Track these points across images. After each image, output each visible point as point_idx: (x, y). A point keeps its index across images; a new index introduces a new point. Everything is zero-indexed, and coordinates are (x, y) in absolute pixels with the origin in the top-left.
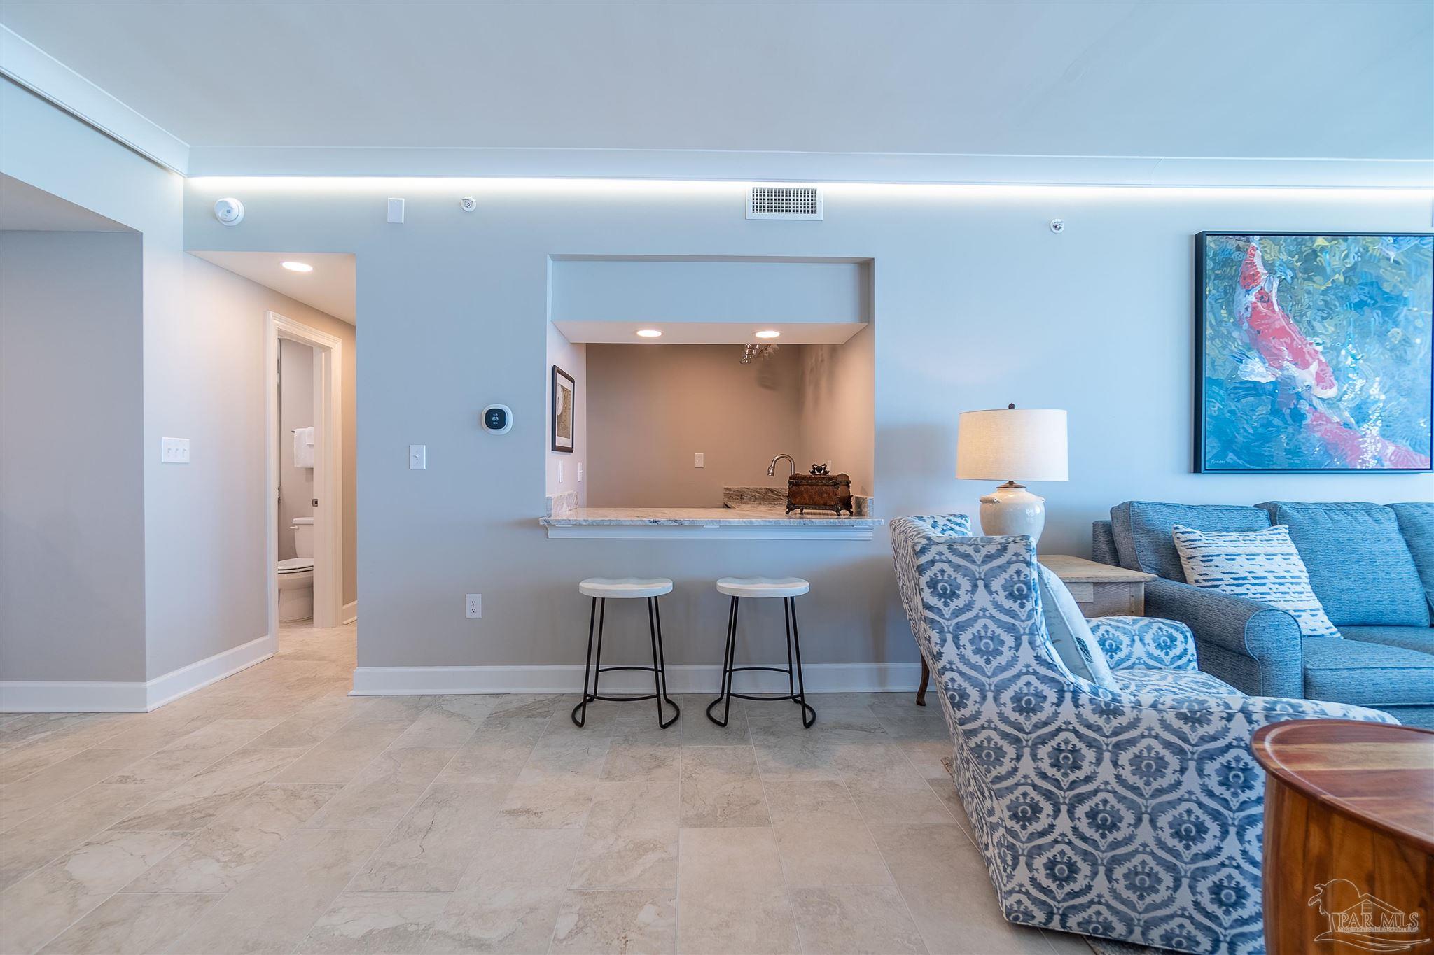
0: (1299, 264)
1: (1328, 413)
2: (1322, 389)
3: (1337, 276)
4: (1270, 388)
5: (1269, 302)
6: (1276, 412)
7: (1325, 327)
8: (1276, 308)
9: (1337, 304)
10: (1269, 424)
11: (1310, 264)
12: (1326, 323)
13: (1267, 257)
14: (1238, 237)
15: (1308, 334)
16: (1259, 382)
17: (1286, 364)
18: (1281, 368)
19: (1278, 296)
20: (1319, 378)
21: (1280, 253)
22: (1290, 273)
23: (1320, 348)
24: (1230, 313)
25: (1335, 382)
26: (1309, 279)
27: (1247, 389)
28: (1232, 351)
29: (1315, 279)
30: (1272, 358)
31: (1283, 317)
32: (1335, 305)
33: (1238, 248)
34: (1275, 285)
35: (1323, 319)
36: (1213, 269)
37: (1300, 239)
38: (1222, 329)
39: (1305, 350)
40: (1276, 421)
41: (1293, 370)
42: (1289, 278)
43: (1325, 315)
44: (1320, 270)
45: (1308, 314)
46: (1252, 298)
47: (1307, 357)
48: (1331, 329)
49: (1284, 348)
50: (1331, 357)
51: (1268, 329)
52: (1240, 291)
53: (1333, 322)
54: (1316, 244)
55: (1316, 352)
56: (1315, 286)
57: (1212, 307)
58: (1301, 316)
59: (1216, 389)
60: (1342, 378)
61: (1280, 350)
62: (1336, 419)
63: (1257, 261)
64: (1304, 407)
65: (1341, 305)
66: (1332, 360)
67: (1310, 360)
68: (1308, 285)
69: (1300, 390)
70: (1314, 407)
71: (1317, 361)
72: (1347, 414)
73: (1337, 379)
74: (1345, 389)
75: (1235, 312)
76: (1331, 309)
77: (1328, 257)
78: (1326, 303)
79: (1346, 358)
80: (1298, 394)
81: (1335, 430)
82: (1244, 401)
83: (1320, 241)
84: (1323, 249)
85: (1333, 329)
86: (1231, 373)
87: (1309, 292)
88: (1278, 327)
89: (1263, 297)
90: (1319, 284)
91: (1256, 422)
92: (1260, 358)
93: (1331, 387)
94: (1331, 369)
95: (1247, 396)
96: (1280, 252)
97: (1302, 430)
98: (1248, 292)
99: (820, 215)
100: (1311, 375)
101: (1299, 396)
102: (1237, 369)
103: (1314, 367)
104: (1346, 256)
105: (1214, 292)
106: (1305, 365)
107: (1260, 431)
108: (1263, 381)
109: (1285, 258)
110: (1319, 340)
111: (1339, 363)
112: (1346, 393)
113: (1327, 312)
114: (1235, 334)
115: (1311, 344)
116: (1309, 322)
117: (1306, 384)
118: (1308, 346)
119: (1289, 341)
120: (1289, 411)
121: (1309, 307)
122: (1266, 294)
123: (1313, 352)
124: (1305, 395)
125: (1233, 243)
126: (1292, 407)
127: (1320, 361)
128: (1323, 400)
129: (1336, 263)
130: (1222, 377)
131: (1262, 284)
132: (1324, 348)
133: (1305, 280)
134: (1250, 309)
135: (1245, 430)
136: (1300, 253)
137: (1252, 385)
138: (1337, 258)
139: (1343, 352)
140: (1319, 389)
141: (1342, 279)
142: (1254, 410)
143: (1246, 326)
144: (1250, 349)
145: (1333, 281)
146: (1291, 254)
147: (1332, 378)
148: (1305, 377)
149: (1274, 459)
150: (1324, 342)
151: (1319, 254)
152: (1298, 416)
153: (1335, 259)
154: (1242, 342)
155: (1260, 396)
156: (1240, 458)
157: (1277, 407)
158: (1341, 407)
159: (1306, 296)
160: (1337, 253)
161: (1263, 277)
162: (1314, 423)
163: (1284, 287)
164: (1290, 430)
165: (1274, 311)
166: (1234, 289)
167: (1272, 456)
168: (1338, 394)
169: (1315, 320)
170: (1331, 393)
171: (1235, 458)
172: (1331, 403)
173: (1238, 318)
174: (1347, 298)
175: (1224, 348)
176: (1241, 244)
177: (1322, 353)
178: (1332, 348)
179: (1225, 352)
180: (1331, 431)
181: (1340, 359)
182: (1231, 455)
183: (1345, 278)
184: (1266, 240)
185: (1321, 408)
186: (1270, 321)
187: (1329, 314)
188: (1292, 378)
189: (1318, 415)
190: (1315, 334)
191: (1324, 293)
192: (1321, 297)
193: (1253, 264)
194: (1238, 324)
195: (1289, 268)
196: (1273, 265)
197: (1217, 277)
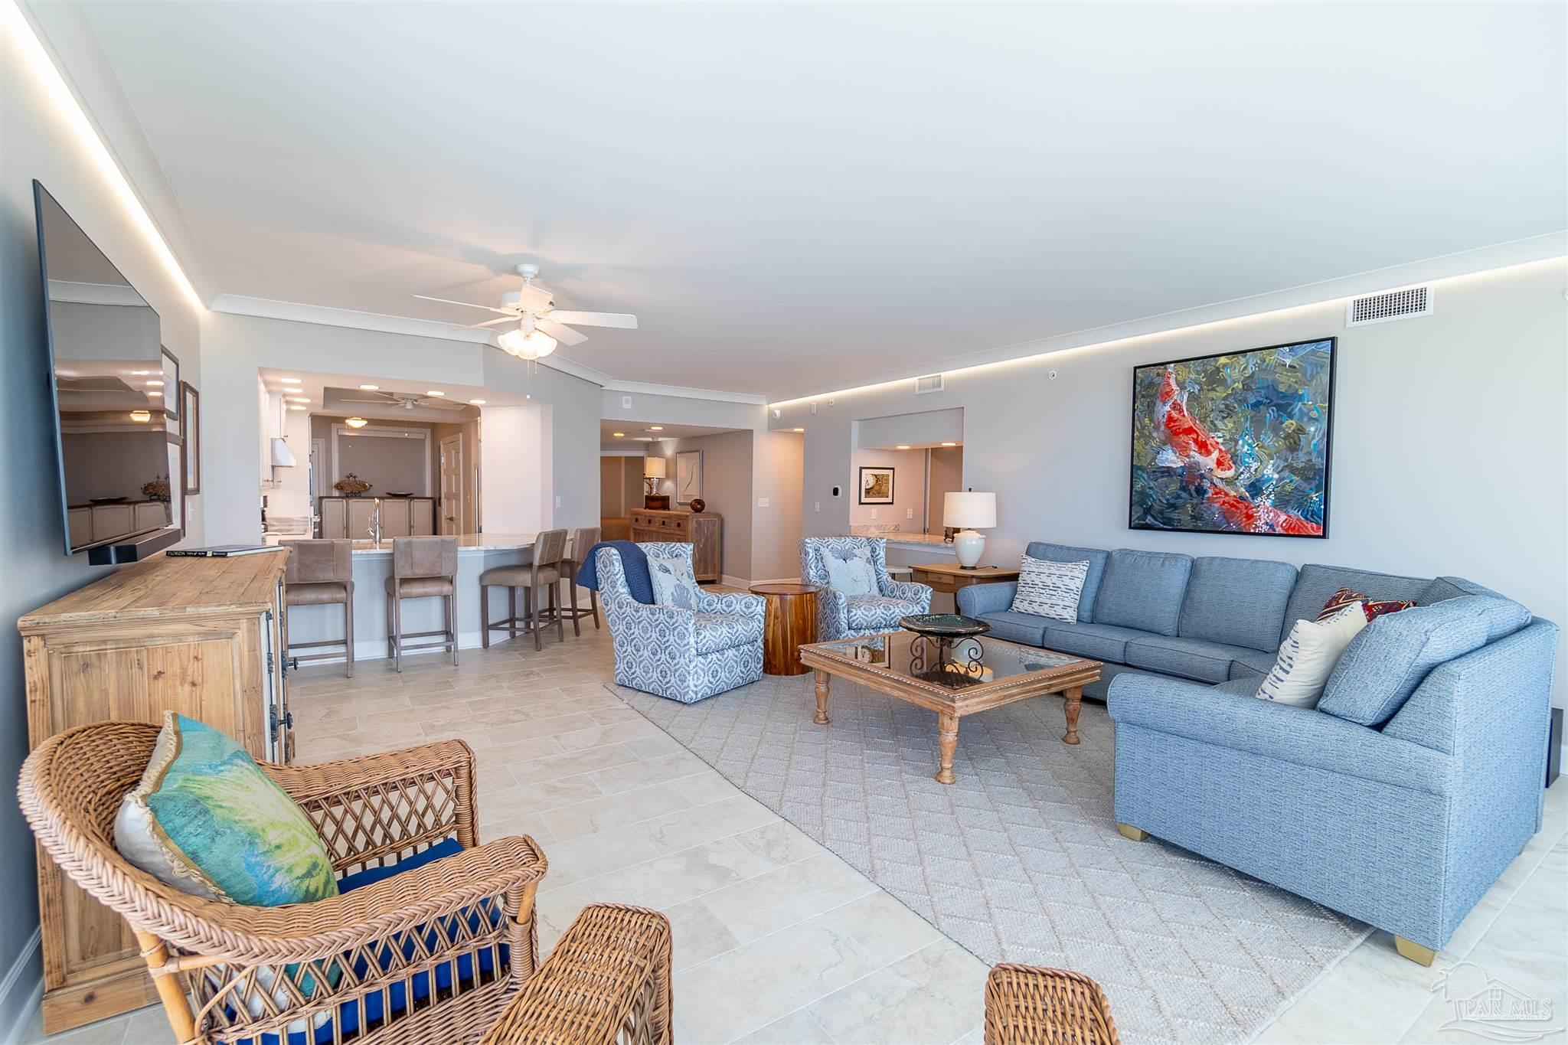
0: (1204, 379)
1: (1227, 489)
2: (1222, 470)
3: (1237, 384)
4: (1180, 471)
5: (1181, 411)
6: (1183, 488)
7: (1225, 424)
8: (1186, 413)
9: (1236, 405)
10: (1179, 497)
11: (1214, 379)
12: (1225, 421)
13: (1180, 378)
14: (1158, 367)
15: (1210, 430)
16: (1171, 467)
17: (1192, 453)
18: (1188, 456)
19: (1187, 405)
20: (1219, 463)
21: (1190, 374)
22: (1197, 387)
23: (1220, 440)
24: (1151, 420)
25: (1233, 465)
26: (1214, 389)
27: (1162, 472)
28: (1152, 446)
29: (1218, 389)
30: (1182, 450)
31: (1191, 420)
32: (1235, 407)
33: (1158, 375)
34: (1185, 398)
35: (1224, 418)
36: (1140, 391)
37: (1205, 361)
38: (1145, 431)
39: (1208, 442)
40: (1184, 495)
41: (1197, 457)
42: (1196, 391)
43: (1225, 415)
44: (1223, 382)
45: (1211, 416)
46: (1168, 408)
47: (1210, 447)
48: (1230, 425)
49: (1191, 442)
50: (1230, 446)
51: (1179, 429)
52: (1159, 403)
53: (1232, 420)
54: (1219, 363)
55: (1217, 443)
56: (1218, 394)
57: (1139, 417)
58: (1205, 418)
59: (1140, 472)
60: (1239, 462)
61: (1188, 443)
62: (1233, 493)
63: (1172, 382)
64: (1206, 484)
65: (1240, 406)
66: (1231, 449)
67: (1212, 450)
68: (1212, 394)
69: (1203, 472)
70: (1214, 484)
71: (1218, 450)
72: (1243, 490)
73: (1234, 463)
74: (1241, 470)
75: (1155, 419)
76: (1231, 410)
77: (1229, 370)
78: (1227, 406)
79: (1243, 446)
80: (1202, 475)
81: (1232, 502)
82: (1159, 480)
83: (1223, 360)
84: (1225, 366)
85: (1232, 425)
86: (1151, 462)
87: (1213, 399)
88: (1187, 427)
89: (1176, 406)
90: (1220, 392)
91: (1168, 495)
92: (1172, 450)
93: (1229, 469)
94: (1230, 456)
95: (1162, 477)
96: (1189, 372)
97: (1204, 501)
98: (1164, 403)
99: (943, 388)
100: (1213, 460)
101: (1202, 477)
102: (1154, 459)
103: (1215, 455)
104: (1245, 368)
105: (1140, 407)
106: (1209, 453)
107: (1172, 501)
108: (1174, 466)
109: (1193, 376)
110: (1220, 435)
111: (1236, 450)
112: (1242, 473)
113: (1228, 412)
114: (1155, 435)
115: (1213, 438)
116: (1212, 422)
117: (1208, 467)
118: (1211, 439)
119: (1195, 436)
120: (1194, 487)
121: (1212, 410)
122: (1179, 405)
123: (1214, 443)
124: (1207, 475)
125: (1155, 370)
126: (1197, 484)
127: (1220, 450)
128: (1222, 479)
129: (1236, 374)
130: (1145, 465)
131: (1175, 397)
132: (1224, 440)
133: (1208, 390)
134: (1166, 416)
135: (1160, 501)
136: (1205, 371)
137: (1166, 469)
138: (1237, 371)
139: (1241, 442)
140: (1219, 470)
141: (1241, 386)
142: (1167, 487)
143: (1163, 428)
144: (1165, 444)
145: (1233, 389)
146: (1198, 373)
147: (1231, 462)
148: (1209, 462)
149: (1182, 522)
150: (1224, 436)
151: (1221, 370)
152: (1200, 491)
153: (1235, 373)
154: (1159, 439)
155: (1172, 477)
156: (1156, 520)
157: (1184, 484)
158: (1238, 484)
159: (1210, 403)
160: (1237, 367)
161: (1176, 392)
162: (1215, 496)
163: (1192, 397)
164: (1195, 501)
165: (1184, 416)
166: (1155, 404)
167: (1180, 519)
168: (1235, 475)
169: (1216, 419)
170: (1230, 474)
171: (1153, 520)
172: (1229, 481)
173: (1157, 423)
174: (1245, 400)
175: (1146, 444)
176: (1160, 371)
177: (1222, 444)
178: (1231, 439)
179: (1147, 447)
180: (1228, 503)
181: (1237, 448)
182: (1149, 517)
183: (1243, 386)
184: (1179, 366)
185: (1221, 485)
186: (1181, 423)
187: (1228, 414)
188: (1197, 464)
189: (1218, 490)
190: (1217, 430)
191: (1225, 398)
192: (1223, 402)
193: (1169, 384)
194: (1157, 428)
195: (1196, 383)
196: (1184, 382)
197: (1143, 396)
